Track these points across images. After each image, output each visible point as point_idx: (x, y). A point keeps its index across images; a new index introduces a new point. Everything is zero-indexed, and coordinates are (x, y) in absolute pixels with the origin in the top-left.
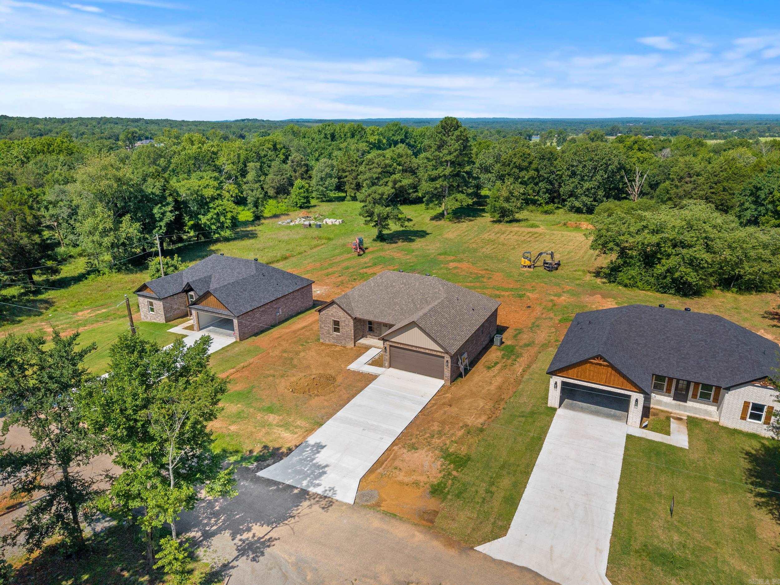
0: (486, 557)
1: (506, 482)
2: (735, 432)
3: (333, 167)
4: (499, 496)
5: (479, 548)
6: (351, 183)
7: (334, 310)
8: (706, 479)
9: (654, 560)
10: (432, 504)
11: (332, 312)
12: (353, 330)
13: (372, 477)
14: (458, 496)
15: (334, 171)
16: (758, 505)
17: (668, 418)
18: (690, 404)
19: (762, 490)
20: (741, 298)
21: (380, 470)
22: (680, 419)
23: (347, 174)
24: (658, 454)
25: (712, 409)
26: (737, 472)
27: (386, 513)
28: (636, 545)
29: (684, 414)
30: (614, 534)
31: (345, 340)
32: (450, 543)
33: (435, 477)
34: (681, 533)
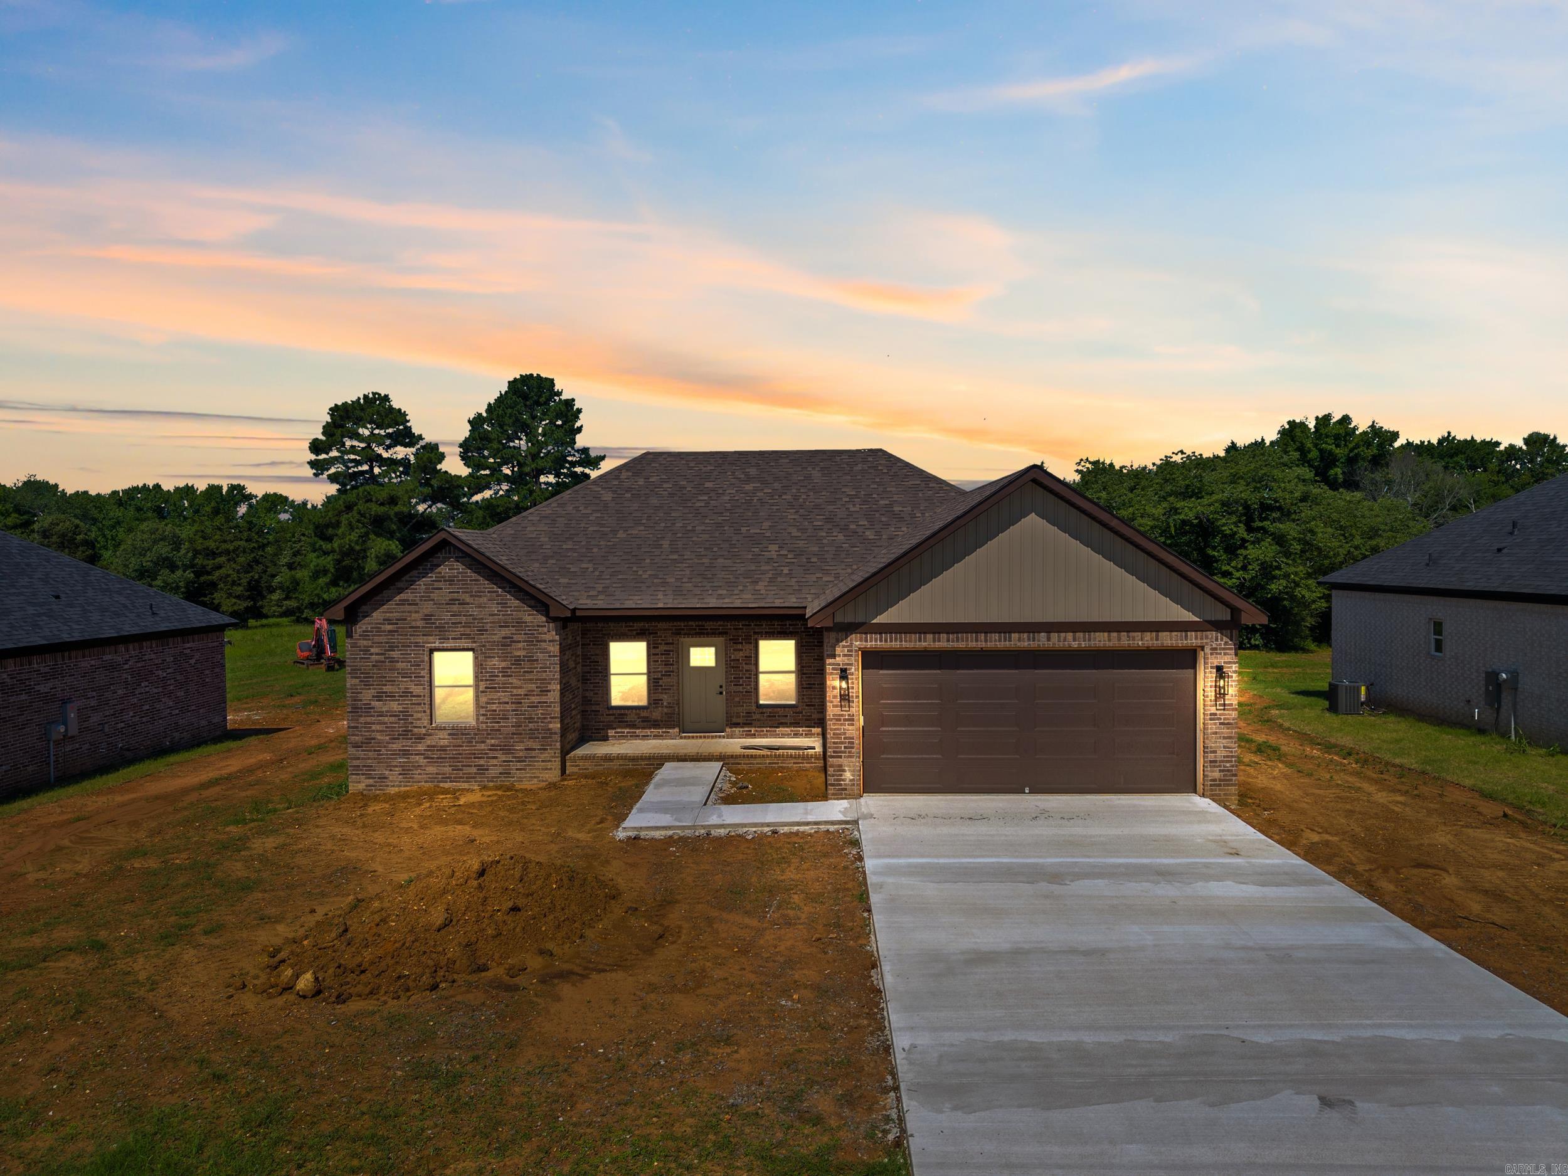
3: (177, 544)
6: (234, 583)
7: (444, 593)
11: (427, 608)
12: (556, 687)
15: (183, 551)
23: (222, 559)
31: (507, 749)
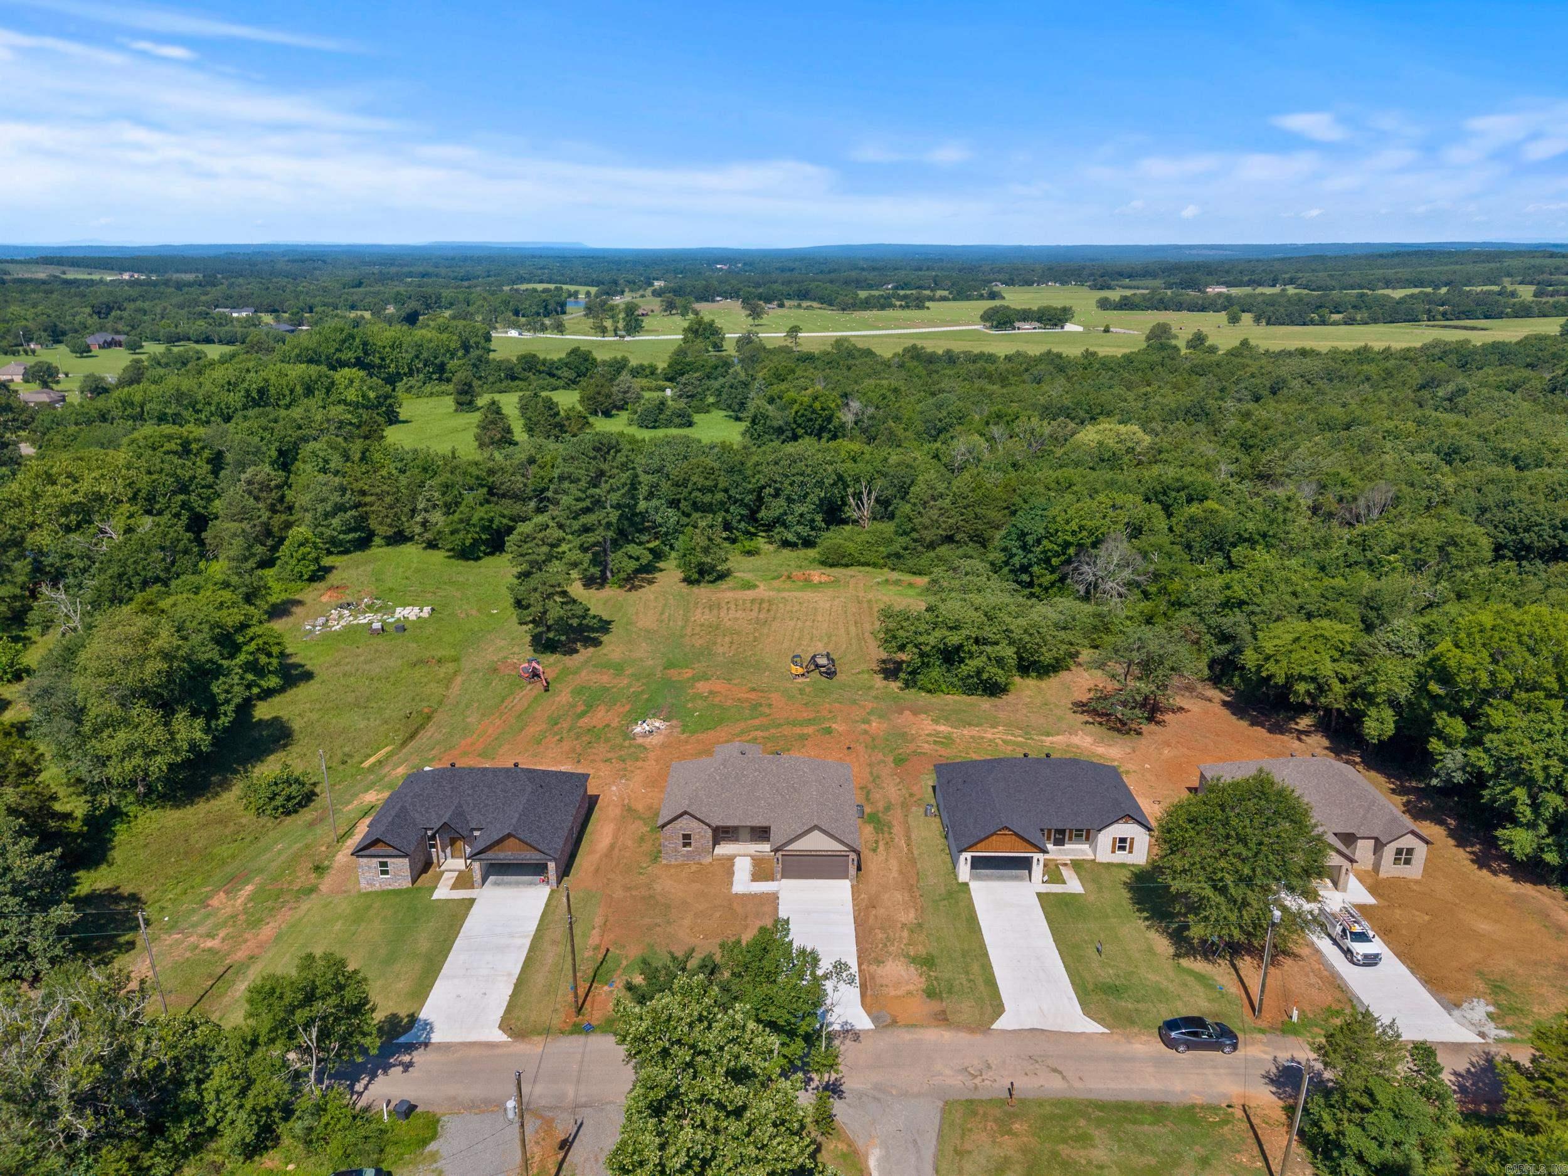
0: (1004, 1031)
1: (976, 968)
2: (1109, 866)
4: (980, 982)
5: (994, 1027)
7: (684, 822)
8: (1107, 916)
9: (1105, 993)
10: (935, 1006)
12: (710, 840)
13: (868, 1000)
14: (950, 992)
16: (1148, 927)
17: (1057, 866)
18: (1067, 846)
19: (1146, 914)
20: (1043, 684)
21: (869, 992)
22: (1065, 865)
24: (1067, 904)
25: (1085, 847)
26: (1124, 903)
27: (906, 1026)
28: (1090, 987)
29: (1067, 858)
30: (1073, 983)
31: (700, 855)
32: (971, 1030)
33: (922, 983)
34: (1112, 967)
